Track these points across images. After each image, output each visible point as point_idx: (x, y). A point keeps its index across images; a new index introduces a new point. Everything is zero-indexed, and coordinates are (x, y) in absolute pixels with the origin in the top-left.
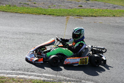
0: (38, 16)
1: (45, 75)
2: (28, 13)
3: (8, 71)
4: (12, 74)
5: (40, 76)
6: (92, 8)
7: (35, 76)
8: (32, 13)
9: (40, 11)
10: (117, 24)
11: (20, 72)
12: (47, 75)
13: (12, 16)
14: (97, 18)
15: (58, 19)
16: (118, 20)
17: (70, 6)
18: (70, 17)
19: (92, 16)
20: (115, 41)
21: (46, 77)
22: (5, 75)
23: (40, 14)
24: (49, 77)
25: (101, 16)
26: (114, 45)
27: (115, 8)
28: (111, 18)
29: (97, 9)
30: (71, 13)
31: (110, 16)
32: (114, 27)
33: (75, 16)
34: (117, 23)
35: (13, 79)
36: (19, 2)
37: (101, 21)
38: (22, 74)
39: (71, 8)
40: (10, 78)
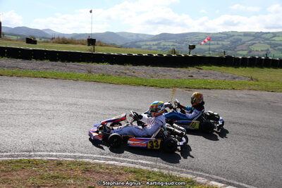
0: (136, 88)
1: (141, 161)
2: (125, 84)
3: (95, 156)
4: (99, 159)
5: (135, 163)
6: (205, 78)
7: (129, 162)
8: (130, 84)
9: (140, 81)
10: (237, 99)
11: (110, 157)
12: (144, 162)
13: (104, 88)
14: (212, 91)
15: (161, 92)
16: (238, 94)
17: (178, 76)
18: (178, 89)
19: (205, 88)
20: (234, 120)
21: (142, 164)
22: (91, 161)
23: (139, 85)
24: (147, 165)
25: (216, 89)
26: (232, 125)
27: (234, 78)
28: (230, 91)
29: (212, 80)
30: (178, 84)
31: (228, 89)
32: (232, 102)
33: (184, 88)
34: (237, 97)
35: (100, 165)
36: (114, 71)
37: (216, 95)
38: (112, 160)
39: (179, 78)
40: (97, 164)
